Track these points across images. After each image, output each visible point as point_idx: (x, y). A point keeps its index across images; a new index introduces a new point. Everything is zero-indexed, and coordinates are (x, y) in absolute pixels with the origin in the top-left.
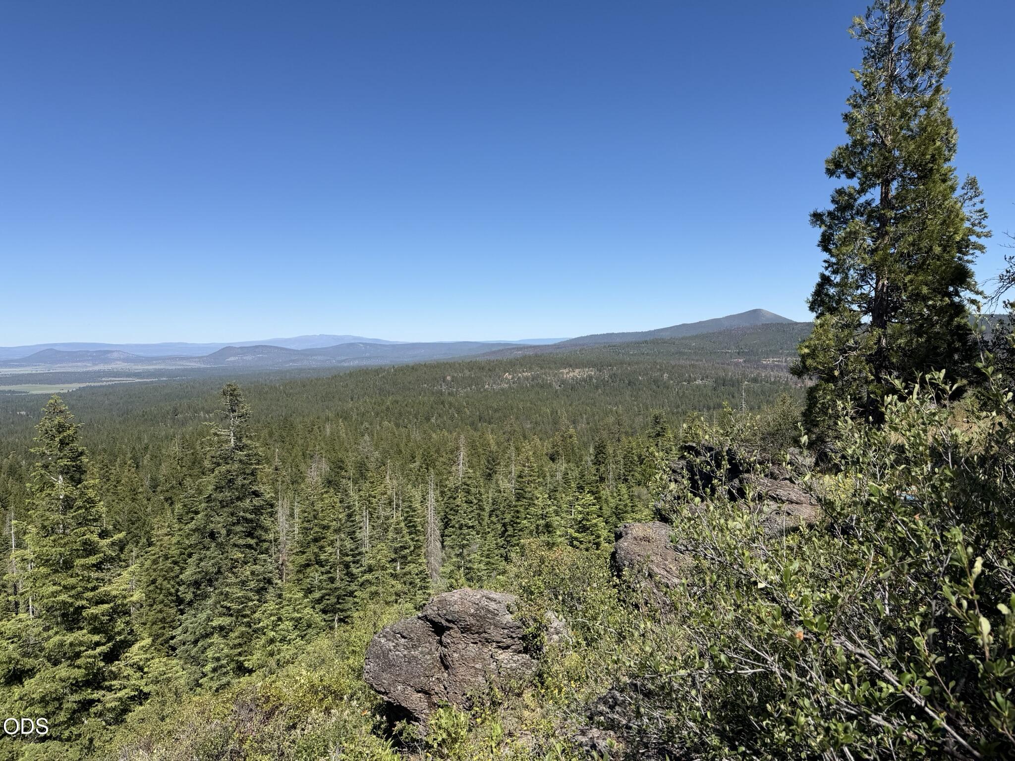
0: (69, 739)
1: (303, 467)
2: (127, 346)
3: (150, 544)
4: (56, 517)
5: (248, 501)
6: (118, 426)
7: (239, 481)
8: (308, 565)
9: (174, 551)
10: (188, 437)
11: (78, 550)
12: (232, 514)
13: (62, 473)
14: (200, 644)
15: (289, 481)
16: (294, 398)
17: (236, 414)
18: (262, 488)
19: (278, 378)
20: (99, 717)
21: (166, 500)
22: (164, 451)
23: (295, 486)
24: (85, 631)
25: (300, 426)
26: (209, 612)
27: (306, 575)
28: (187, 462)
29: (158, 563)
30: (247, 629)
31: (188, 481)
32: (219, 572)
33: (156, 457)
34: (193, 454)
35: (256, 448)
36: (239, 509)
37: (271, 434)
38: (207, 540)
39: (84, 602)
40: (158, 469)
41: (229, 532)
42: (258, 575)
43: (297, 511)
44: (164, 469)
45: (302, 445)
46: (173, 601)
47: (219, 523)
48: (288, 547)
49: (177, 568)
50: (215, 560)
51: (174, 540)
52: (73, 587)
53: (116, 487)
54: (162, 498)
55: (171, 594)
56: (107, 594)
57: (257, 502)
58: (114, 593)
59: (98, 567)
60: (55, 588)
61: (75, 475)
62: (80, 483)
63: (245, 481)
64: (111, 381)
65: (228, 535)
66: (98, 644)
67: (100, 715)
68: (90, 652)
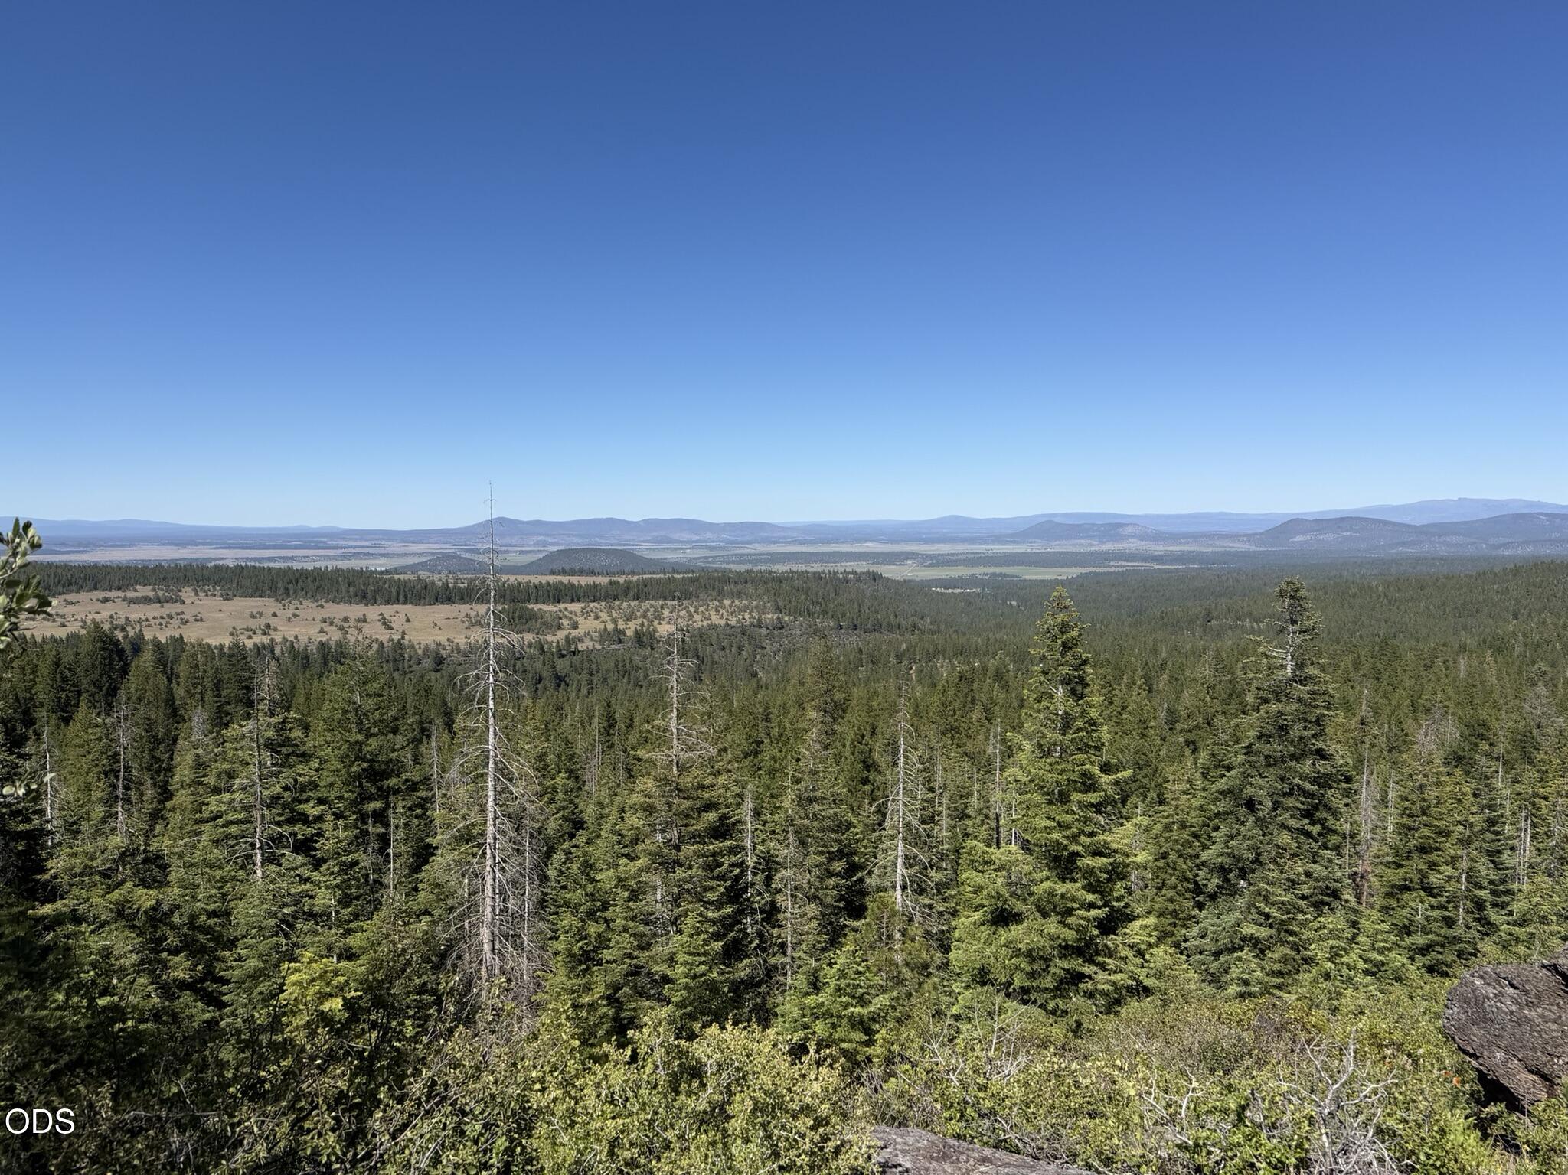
0: (1053, 1012)
1: (1409, 725)
2: (1146, 516)
3: (1161, 802)
4: (1053, 736)
5: (1308, 763)
6: (1127, 630)
7: (1296, 730)
8: (1406, 889)
9: (1195, 819)
10: (1224, 655)
11: (1075, 781)
12: (1283, 779)
13: (1062, 683)
14: (1223, 959)
15: (1384, 746)
16: (1402, 607)
17: (1297, 627)
18: (1332, 748)
19: (1375, 572)
20: (1089, 998)
21: (1188, 743)
22: (1188, 673)
23: (1395, 754)
24: (1078, 885)
25: (1410, 656)
26: (1238, 915)
27: (1402, 903)
28: (1221, 691)
29: (1171, 831)
30: (1294, 953)
31: (1219, 721)
32: (1257, 861)
33: (1176, 679)
34: (1230, 681)
35: (1326, 682)
36: (1295, 772)
37: (1357, 665)
38: (1243, 810)
39: (1080, 848)
40: (1178, 698)
41: (1276, 805)
42: (1317, 880)
43: (1392, 795)
44: (1187, 698)
45: (1412, 688)
46: (1188, 890)
47: (1261, 788)
48: (1374, 850)
49: (1197, 843)
50: (1252, 842)
51: (1196, 803)
52: (1068, 827)
53: (1121, 714)
54: (1182, 739)
55: (1187, 880)
56: (1106, 845)
57: (1322, 767)
58: (1114, 846)
59: (1098, 808)
60: (1049, 823)
61: (1077, 688)
62: (1082, 698)
63: (1306, 732)
64: (1121, 566)
65: (1274, 809)
66: (1092, 906)
67: (1090, 995)
68: (1083, 912)
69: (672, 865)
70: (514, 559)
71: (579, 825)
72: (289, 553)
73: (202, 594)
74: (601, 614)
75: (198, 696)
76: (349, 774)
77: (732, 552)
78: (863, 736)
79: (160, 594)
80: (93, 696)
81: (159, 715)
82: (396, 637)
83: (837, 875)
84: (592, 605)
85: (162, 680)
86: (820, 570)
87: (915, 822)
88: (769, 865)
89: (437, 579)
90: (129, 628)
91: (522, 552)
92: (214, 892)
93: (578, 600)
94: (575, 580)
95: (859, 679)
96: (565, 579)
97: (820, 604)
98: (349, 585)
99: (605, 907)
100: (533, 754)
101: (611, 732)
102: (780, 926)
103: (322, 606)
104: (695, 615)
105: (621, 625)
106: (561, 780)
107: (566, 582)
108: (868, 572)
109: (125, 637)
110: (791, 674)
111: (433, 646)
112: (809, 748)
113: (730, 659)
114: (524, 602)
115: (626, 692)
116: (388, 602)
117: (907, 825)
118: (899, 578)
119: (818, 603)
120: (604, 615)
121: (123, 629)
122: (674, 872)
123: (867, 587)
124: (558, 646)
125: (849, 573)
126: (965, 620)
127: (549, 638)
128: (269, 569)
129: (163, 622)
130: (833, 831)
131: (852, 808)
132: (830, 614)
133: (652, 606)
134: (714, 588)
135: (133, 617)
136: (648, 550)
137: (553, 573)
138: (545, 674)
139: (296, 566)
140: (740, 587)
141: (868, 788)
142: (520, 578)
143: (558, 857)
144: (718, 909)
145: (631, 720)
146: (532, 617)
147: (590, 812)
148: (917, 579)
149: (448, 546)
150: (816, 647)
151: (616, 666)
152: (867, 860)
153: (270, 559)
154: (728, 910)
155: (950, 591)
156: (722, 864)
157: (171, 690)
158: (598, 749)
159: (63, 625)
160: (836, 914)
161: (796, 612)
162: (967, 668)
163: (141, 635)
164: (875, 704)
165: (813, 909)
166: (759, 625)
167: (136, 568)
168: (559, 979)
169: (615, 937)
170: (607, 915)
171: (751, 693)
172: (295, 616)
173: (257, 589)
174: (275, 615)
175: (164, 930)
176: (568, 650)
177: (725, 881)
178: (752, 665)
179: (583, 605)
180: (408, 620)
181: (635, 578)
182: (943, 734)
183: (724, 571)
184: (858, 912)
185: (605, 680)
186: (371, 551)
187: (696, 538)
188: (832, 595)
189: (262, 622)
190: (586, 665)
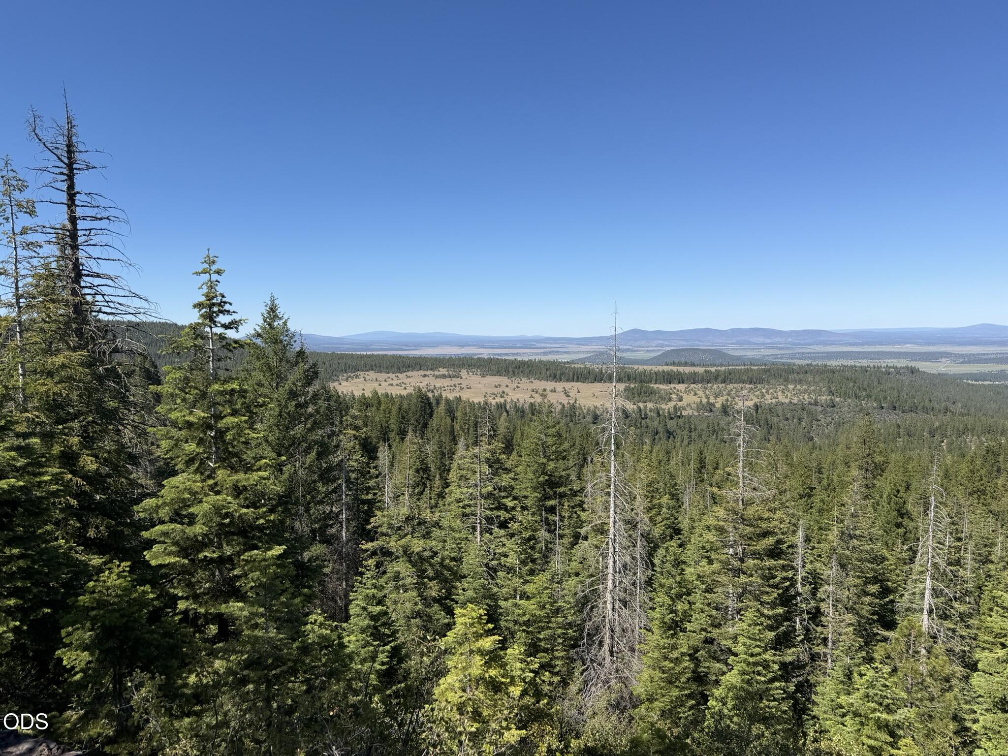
69: (737, 572)
70: (641, 355)
71: (678, 531)
72: (515, 351)
73: (471, 374)
74: (698, 392)
75: (466, 430)
76: (538, 482)
77: (796, 351)
78: (898, 491)
79: (451, 373)
80: (416, 427)
81: (446, 439)
82: (572, 402)
83: (872, 595)
84: (692, 386)
85: (449, 420)
86: (866, 365)
87: (942, 564)
88: (815, 581)
89: (596, 367)
90: (435, 391)
91: (648, 351)
92: (454, 546)
93: (683, 382)
94: (681, 369)
95: (897, 447)
96: (675, 369)
97: (865, 390)
98: (547, 370)
99: (689, 594)
100: (646, 481)
101: (703, 471)
102: (823, 626)
103: (532, 382)
104: (766, 395)
105: (712, 400)
106: (665, 499)
107: (675, 371)
108: (907, 367)
109: (433, 396)
110: (840, 440)
111: (592, 408)
112: (852, 495)
113: (792, 427)
114: (648, 382)
115: (714, 445)
116: (568, 381)
117: (935, 565)
118: (934, 372)
119: (864, 389)
120: (700, 393)
121: (433, 392)
122: (739, 577)
123: (906, 379)
124: (669, 412)
125: (891, 367)
126: (993, 406)
127: (663, 406)
128: (505, 360)
129: (452, 388)
130: (869, 562)
131: (887, 544)
132: (873, 397)
133: (734, 388)
134: (781, 376)
135: (438, 385)
136: (733, 350)
137: (667, 364)
138: (660, 429)
139: (519, 358)
140: (801, 376)
141: (901, 531)
142: (645, 367)
143: (661, 552)
144: (773, 608)
145: (717, 464)
146: (652, 392)
147: (685, 524)
148: (950, 373)
149: (603, 347)
150: (861, 421)
151: (708, 427)
152: (899, 586)
153: (506, 354)
154: (780, 610)
155: (980, 383)
156: (776, 577)
157: (453, 426)
158: (693, 482)
159: (405, 389)
160: (870, 624)
161: (846, 395)
162: (994, 443)
163: (441, 396)
164: (910, 467)
165: (850, 618)
166: (816, 404)
167: (440, 359)
168: (655, 637)
169: (696, 616)
170: (690, 598)
171: (807, 452)
172: (518, 387)
173: (498, 371)
174: (507, 386)
175: (426, 566)
176: (676, 415)
177: (778, 589)
178: (809, 433)
179: (686, 386)
180: (579, 392)
181: (723, 368)
182: (970, 494)
183: (789, 365)
184: (890, 625)
185: (700, 436)
186: (560, 350)
187: (768, 341)
188: (875, 384)
189: (500, 390)
190: (687, 426)
